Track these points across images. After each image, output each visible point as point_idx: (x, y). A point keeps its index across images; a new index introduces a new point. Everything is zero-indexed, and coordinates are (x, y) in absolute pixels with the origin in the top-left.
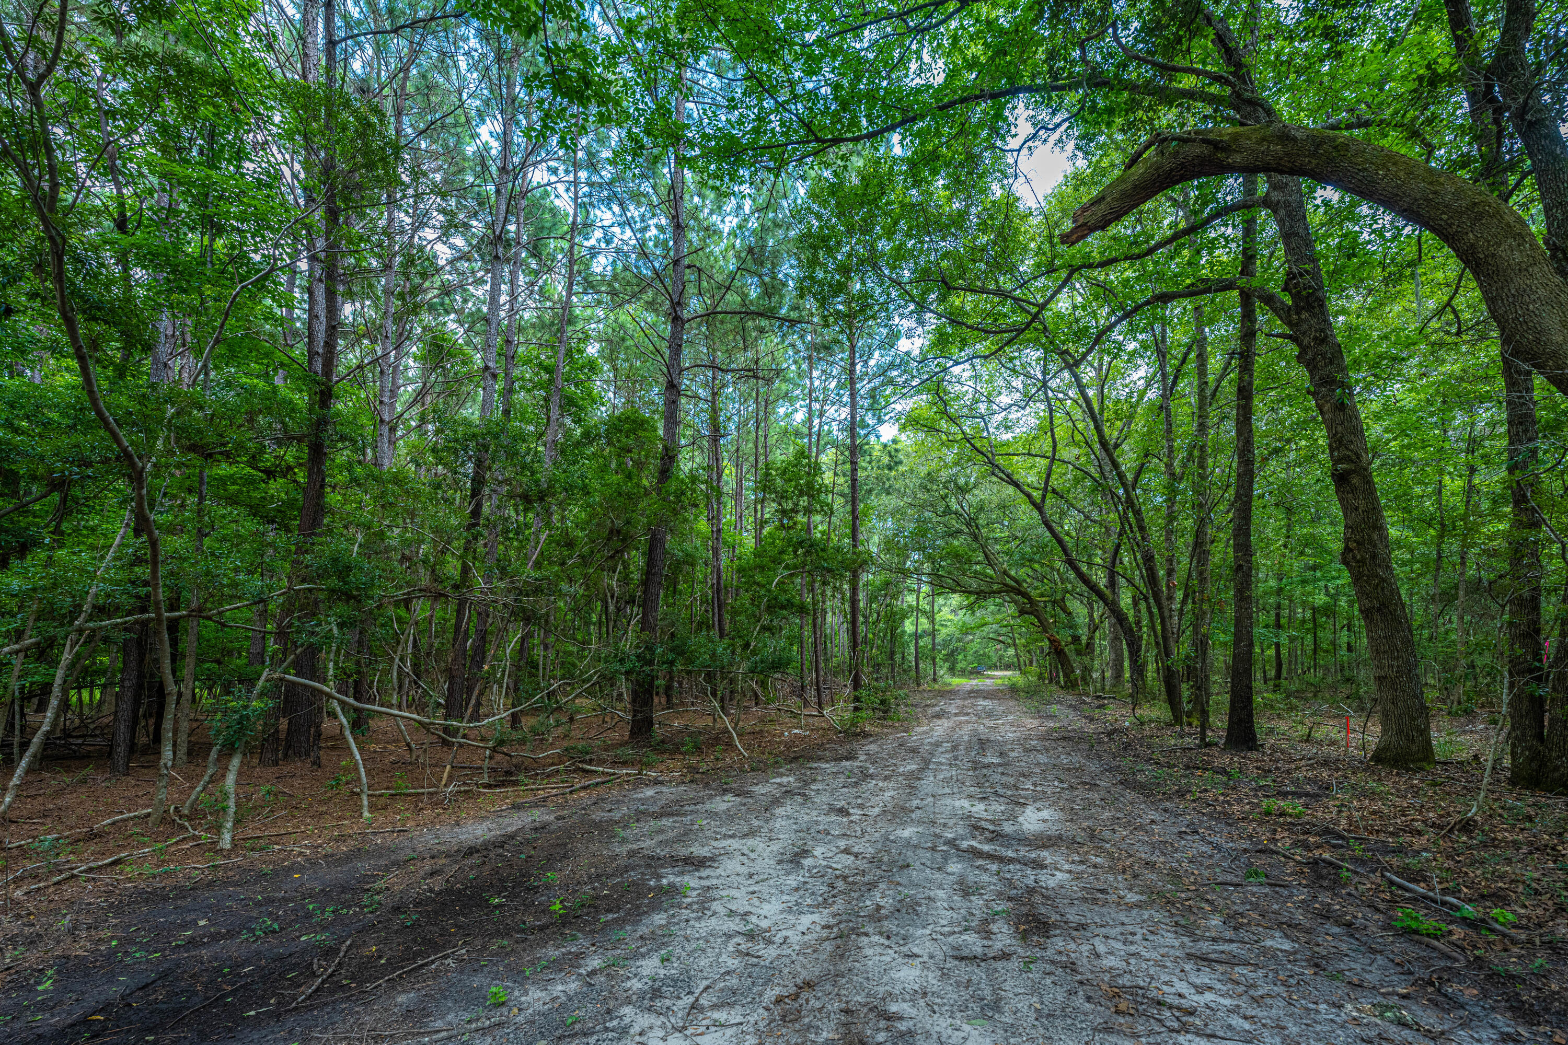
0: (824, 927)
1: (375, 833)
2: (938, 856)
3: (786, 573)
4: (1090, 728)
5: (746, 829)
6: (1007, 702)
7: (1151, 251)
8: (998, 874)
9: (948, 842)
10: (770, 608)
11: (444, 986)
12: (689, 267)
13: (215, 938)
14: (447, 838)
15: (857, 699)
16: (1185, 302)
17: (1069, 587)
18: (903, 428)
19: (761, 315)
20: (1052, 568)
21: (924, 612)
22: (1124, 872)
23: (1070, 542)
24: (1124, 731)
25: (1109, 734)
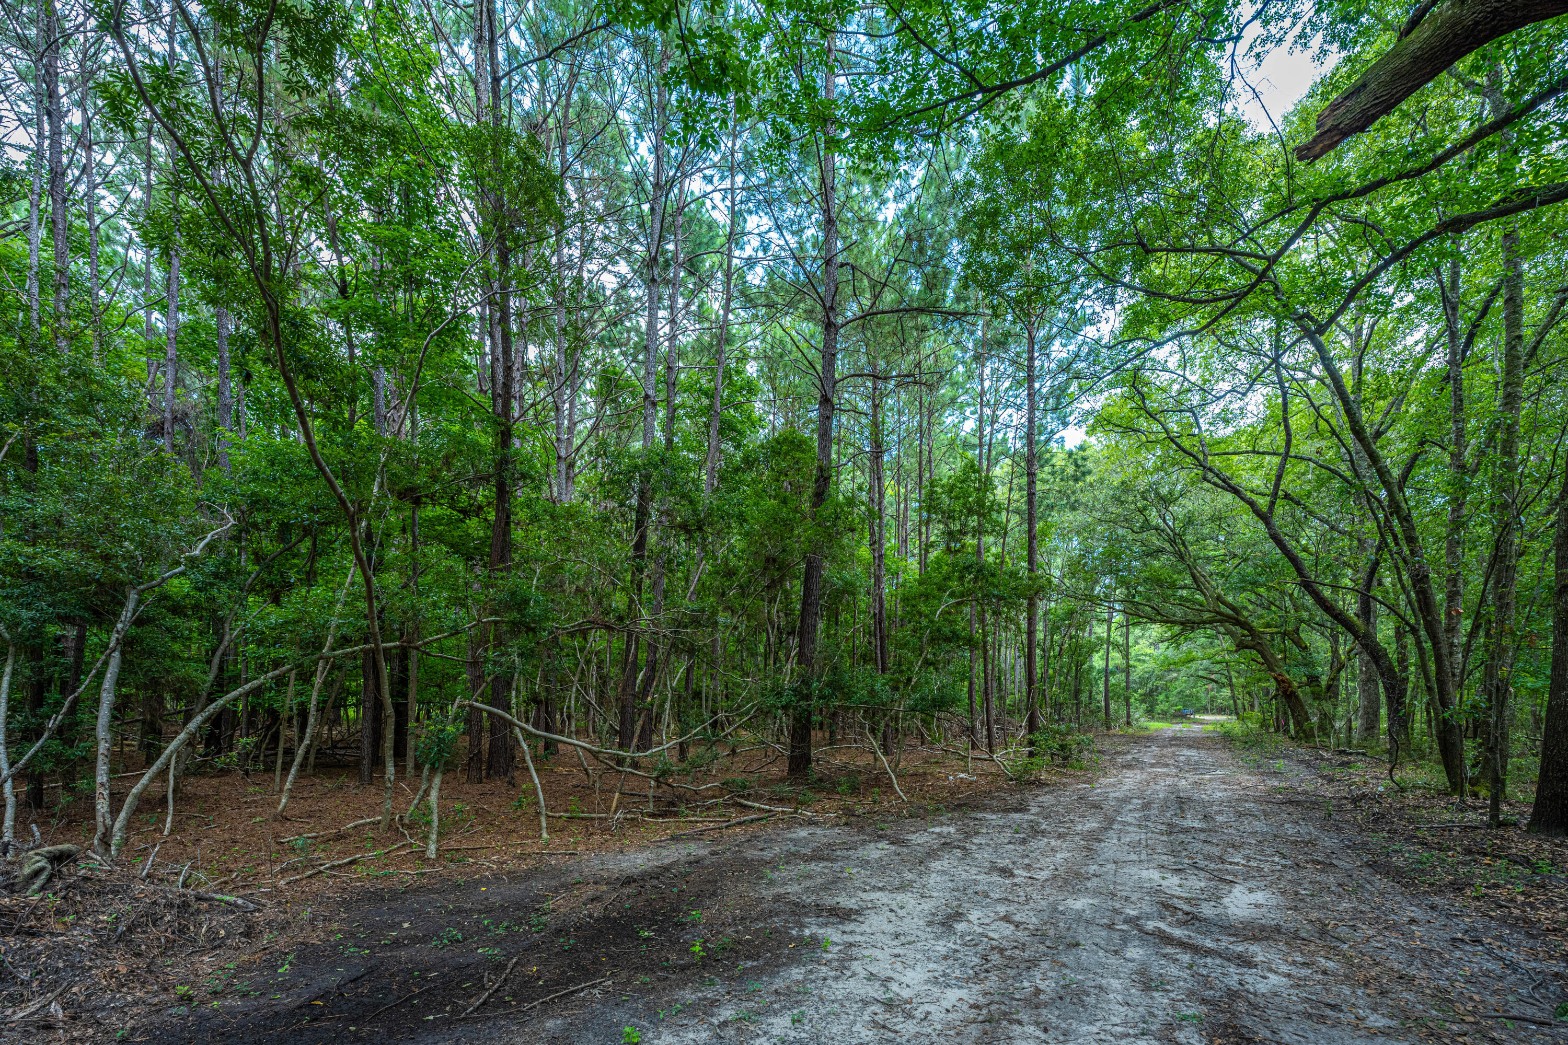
0: (972, 1007)
1: (550, 854)
2: (1116, 936)
3: (952, 601)
4: (1327, 791)
5: (897, 882)
6: (1218, 753)
7: (1438, 162)
8: (1190, 967)
9: (1129, 920)
10: (932, 640)
11: (588, 1016)
12: (842, 265)
13: (414, 940)
14: (610, 865)
15: (1031, 743)
16: (1492, 223)
17: (1305, 615)
18: (1092, 431)
19: (921, 310)
20: (1283, 593)
21: (1117, 646)
22: (1366, 985)
23: (1307, 560)
24: (1377, 798)
25: (1355, 800)
